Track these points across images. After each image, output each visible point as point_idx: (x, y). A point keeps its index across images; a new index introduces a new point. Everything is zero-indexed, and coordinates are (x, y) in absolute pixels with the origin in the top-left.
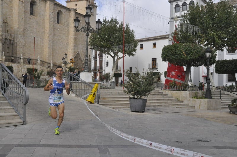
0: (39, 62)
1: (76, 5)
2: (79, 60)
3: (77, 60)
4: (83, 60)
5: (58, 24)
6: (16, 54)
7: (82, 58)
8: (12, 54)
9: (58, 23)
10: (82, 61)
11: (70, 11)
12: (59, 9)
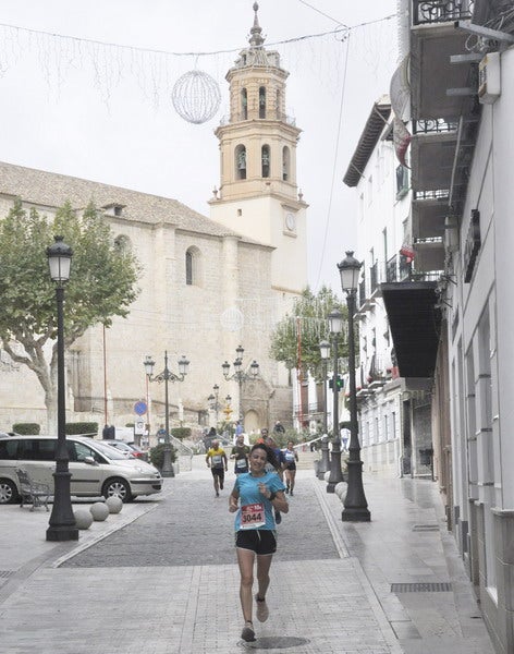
0: (150, 404)
1: (240, 211)
2: (257, 385)
3: (252, 386)
4: (268, 384)
5: (188, 287)
6: (89, 387)
7: (266, 378)
8: (79, 386)
9: (189, 282)
10: (266, 387)
11: (221, 241)
12: (190, 241)
